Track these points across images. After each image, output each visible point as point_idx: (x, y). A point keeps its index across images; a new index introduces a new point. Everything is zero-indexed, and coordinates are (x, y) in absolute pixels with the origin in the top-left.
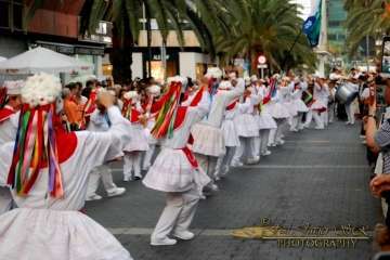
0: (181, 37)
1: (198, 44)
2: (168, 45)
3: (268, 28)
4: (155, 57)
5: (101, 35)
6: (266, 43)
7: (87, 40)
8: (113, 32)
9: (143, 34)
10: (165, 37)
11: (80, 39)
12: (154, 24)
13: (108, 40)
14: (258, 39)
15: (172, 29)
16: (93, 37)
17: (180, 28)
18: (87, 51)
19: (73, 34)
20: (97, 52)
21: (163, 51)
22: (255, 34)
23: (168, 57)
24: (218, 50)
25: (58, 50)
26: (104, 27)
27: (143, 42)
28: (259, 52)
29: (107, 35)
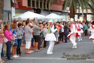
0: (87, 11)
1: (91, 13)
4: (81, 16)
7: (64, 11)
8: (70, 10)
10: (83, 11)
11: (63, 11)
12: (80, 8)
13: (69, 12)
16: (66, 11)
17: (87, 9)
18: (64, 14)
19: (61, 10)
20: (67, 14)
21: (83, 14)
23: (84, 16)
25: (57, 14)
26: (68, 8)
27: (77, 12)
29: (69, 10)
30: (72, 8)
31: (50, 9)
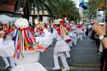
0: (43, 12)
1: (48, 14)
2: (39, 14)
3: (67, 10)
4: (36, 18)
5: (21, 11)
6: (66, 14)
7: (16, 13)
8: (24, 11)
9: (32, 12)
11: (15, 13)
12: (36, 9)
14: (64, 13)
15: (41, 10)
16: (18, 12)
17: (43, 10)
18: (17, 16)
19: (13, 11)
20: (19, 16)
21: (38, 16)
22: (64, 11)
23: (39, 18)
24: (53, 16)
25: (8, 16)
26: (21, 9)
28: (65, 17)
29: (22, 12)
30: (27, 9)
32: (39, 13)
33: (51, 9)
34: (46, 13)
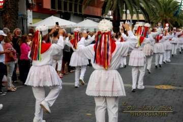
0: (138, 16)
1: (144, 19)
3: (170, 13)
5: (109, 15)
6: (169, 19)
7: (104, 17)
8: (114, 15)
9: (124, 15)
10: (132, 16)
11: (102, 17)
12: (128, 12)
13: (111, 17)
14: (166, 17)
15: (135, 13)
16: (106, 16)
17: (138, 13)
19: (99, 15)
21: (131, 21)
22: (165, 15)
23: (133, 23)
24: (151, 21)
25: (94, 20)
26: (110, 12)
27: (124, 18)
28: (166, 22)
30: (117, 13)
31: (83, 13)
32: (132, 18)
33: (148, 12)
34: (142, 17)
